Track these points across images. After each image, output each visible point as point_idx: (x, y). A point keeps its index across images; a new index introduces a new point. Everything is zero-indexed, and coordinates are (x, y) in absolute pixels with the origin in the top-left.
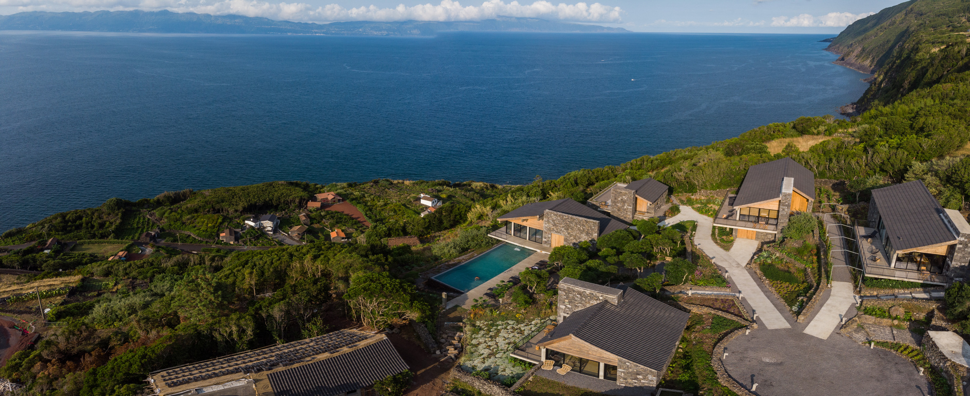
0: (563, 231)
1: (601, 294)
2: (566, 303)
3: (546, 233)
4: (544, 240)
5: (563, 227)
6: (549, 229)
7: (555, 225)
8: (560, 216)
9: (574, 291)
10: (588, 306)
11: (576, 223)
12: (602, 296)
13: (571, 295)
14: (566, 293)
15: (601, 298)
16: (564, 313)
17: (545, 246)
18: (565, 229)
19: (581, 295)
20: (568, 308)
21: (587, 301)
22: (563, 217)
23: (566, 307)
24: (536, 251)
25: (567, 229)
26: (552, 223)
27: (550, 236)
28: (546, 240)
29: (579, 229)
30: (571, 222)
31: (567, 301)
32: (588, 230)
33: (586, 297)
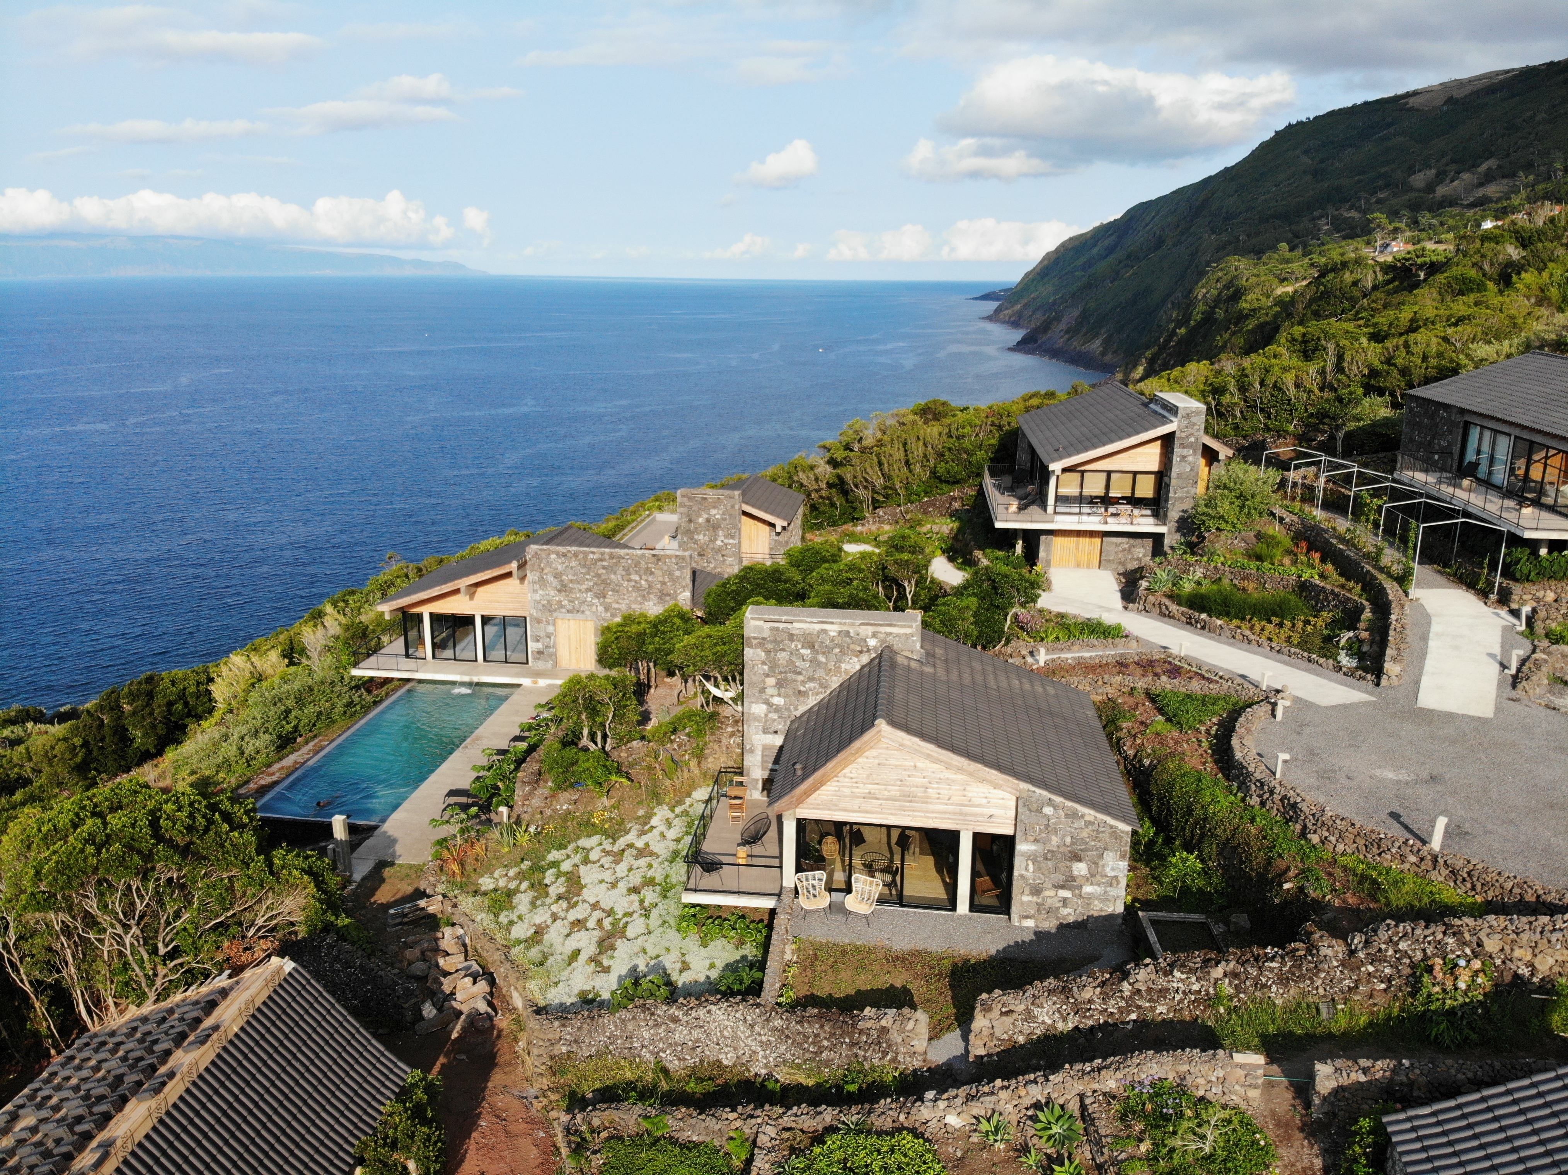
0: (591, 605)
1: (870, 630)
2: (769, 691)
3: (539, 621)
4: (532, 646)
5: (589, 590)
6: (549, 608)
7: (563, 589)
8: (576, 555)
9: (791, 637)
10: (835, 682)
11: (627, 570)
12: (874, 635)
13: (783, 656)
14: (768, 652)
15: (872, 643)
16: (765, 731)
17: (541, 665)
18: (597, 596)
19: (812, 646)
20: (777, 710)
21: (831, 665)
22: (585, 558)
23: (769, 704)
24: (519, 685)
25: (601, 595)
26: (555, 583)
27: (550, 629)
28: (539, 645)
29: (637, 588)
30: (610, 569)
31: (771, 681)
32: (664, 583)
33: (828, 651)
